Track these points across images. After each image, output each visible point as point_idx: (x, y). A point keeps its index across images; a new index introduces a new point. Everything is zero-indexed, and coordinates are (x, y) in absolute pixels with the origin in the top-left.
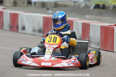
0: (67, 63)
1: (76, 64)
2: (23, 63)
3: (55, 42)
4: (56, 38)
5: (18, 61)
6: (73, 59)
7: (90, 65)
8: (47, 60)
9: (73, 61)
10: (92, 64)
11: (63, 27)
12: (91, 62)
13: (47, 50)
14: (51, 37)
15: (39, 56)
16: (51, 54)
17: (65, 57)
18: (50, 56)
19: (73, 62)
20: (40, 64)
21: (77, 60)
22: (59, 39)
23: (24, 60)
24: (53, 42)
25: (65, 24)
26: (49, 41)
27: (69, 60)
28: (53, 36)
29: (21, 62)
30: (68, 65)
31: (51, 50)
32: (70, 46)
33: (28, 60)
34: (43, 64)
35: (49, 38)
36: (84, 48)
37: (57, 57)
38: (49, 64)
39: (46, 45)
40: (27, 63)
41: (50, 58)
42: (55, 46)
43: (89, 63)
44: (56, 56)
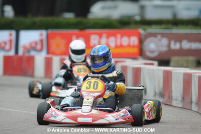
0: (115, 118)
1: (127, 119)
2: (52, 119)
3: (97, 89)
4: (98, 83)
5: (45, 117)
6: (122, 112)
7: (146, 120)
8: (85, 114)
9: (122, 114)
10: (148, 119)
11: (106, 68)
12: (148, 117)
13: (85, 100)
14: (91, 82)
15: (75, 109)
16: (92, 105)
17: (111, 109)
18: (90, 108)
19: (122, 116)
20: (76, 121)
21: (129, 113)
22: (101, 85)
23: (52, 115)
24: (94, 88)
25: (109, 64)
26: (87, 87)
27: (117, 113)
28: (93, 81)
29: (49, 118)
30: (116, 120)
31: (91, 100)
32: (117, 96)
33: (58, 115)
34: (80, 120)
35: (88, 83)
36: (137, 97)
37: (100, 110)
38: (89, 120)
39: (84, 93)
40: (58, 119)
41: (91, 111)
42: (96, 94)
43: (146, 118)
44: (99, 108)
